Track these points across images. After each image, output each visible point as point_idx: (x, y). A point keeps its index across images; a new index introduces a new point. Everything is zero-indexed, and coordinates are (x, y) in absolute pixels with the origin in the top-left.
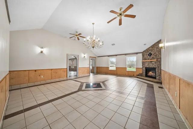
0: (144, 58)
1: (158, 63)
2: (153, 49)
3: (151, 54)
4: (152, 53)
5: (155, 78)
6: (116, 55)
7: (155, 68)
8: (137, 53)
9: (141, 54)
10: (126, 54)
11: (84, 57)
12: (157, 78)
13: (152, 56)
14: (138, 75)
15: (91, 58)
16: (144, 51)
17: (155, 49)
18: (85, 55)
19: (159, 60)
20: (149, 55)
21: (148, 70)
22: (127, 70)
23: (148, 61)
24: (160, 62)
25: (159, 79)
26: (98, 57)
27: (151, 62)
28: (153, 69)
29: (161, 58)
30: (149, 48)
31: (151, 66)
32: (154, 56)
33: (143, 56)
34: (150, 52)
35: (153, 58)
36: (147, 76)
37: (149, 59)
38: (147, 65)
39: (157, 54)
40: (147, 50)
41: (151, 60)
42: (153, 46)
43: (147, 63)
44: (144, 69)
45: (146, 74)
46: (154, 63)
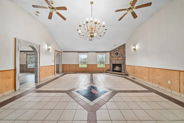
0: (111, 56)
1: (123, 61)
2: (119, 50)
3: (118, 54)
4: (119, 53)
6: (88, 52)
7: (121, 64)
8: (106, 52)
9: (109, 53)
11: (49, 49)
12: (122, 71)
13: (118, 55)
14: (107, 71)
15: (57, 53)
16: (111, 51)
17: (121, 50)
18: (49, 47)
19: (124, 58)
20: (116, 54)
21: (114, 65)
22: (98, 67)
23: (115, 58)
24: (125, 60)
25: (124, 72)
26: (64, 52)
27: (118, 59)
28: (120, 65)
29: (125, 57)
30: (116, 48)
31: (118, 62)
32: (120, 55)
33: (111, 54)
34: (117, 52)
35: (119, 57)
36: (113, 71)
38: (114, 62)
39: (122, 54)
40: (114, 50)
41: (117, 58)
42: (119, 48)
43: (114, 60)
44: (112, 65)
45: (113, 70)
46: (120, 60)
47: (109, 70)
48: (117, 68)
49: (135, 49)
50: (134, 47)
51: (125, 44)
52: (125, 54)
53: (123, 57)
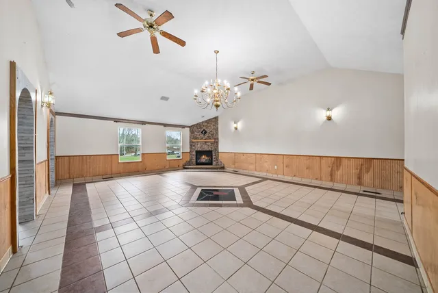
0: (193, 136)
1: (215, 145)
2: (209, 125)
3: (206, 132)
4: (208, 131)
5: (211, 164)
7: (212, 151)
8: (183, 127)
9: (189, 129)
10: (165, 125)
12: (214, 163)
13: (207, 135)
14: (185, 165)
16: (194, 125)
17: (211, 126)
20: (202, 132)
21: (199, 153)
23: (200, 141)
24: (217, 143)
25: (217, 164)
28: (209, 153)
29: (218, 138)
30: (203, 122)
31: (206, 148)
32: (210, 135)
33: (192, 132)
34: (204, 128)
35: (209, 138)
36: (197, 164)
37: (202, 139)
38: (198, 147)
39: (214, 133)
40: (198, 125)
41: (205, 141)
42: (208, 121)
43: (199, 144)
44: (194, 153)
45: (196, 161)
46: (210, 144)
47: (189, 163)
48: (204, 158)
49: (236, 129)
50: (235, 125)
51: (218, 117)
52: (217, 134)
53: (215, 139)
